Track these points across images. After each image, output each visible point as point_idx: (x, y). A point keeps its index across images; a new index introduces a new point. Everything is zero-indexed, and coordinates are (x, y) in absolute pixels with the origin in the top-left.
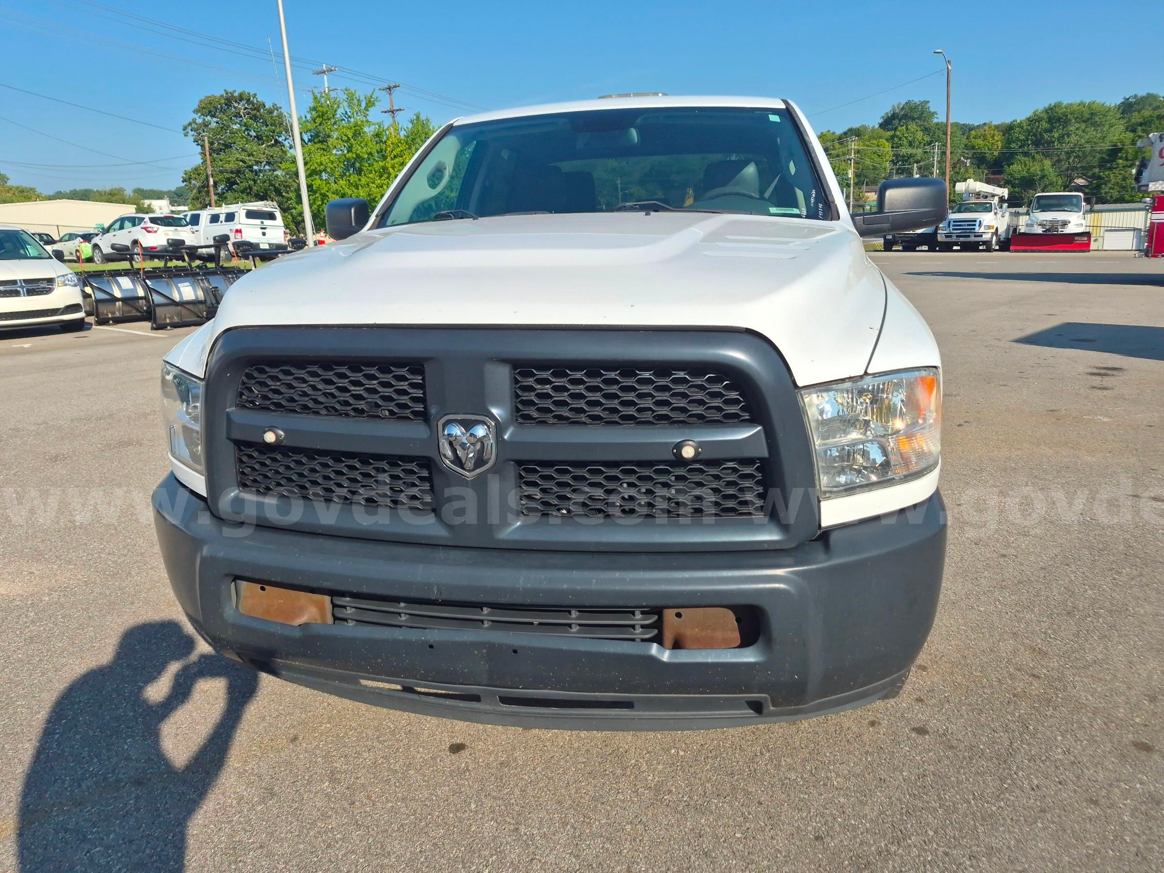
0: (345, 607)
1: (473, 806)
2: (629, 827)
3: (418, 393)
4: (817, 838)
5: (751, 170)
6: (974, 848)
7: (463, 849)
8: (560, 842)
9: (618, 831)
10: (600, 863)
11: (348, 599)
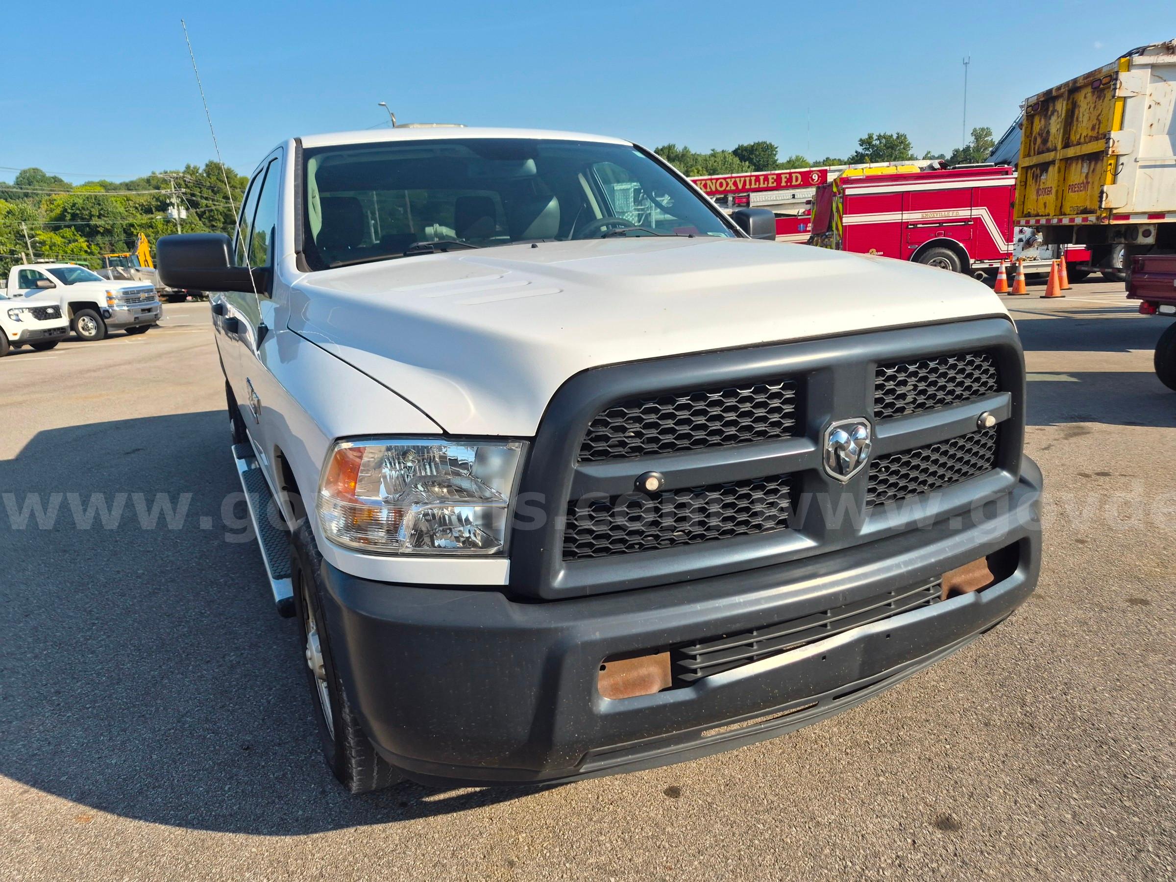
0: (694, 657)
1: (761, 826)
2: (881, 779)
3: (788, 408)
4: (986, 725)
5: (553, 204)
6: (1059, 688)
7: (807, 859)
8: (860, 813)
9: (881, 786)
10: (905, 812)
11: (698, 646)
